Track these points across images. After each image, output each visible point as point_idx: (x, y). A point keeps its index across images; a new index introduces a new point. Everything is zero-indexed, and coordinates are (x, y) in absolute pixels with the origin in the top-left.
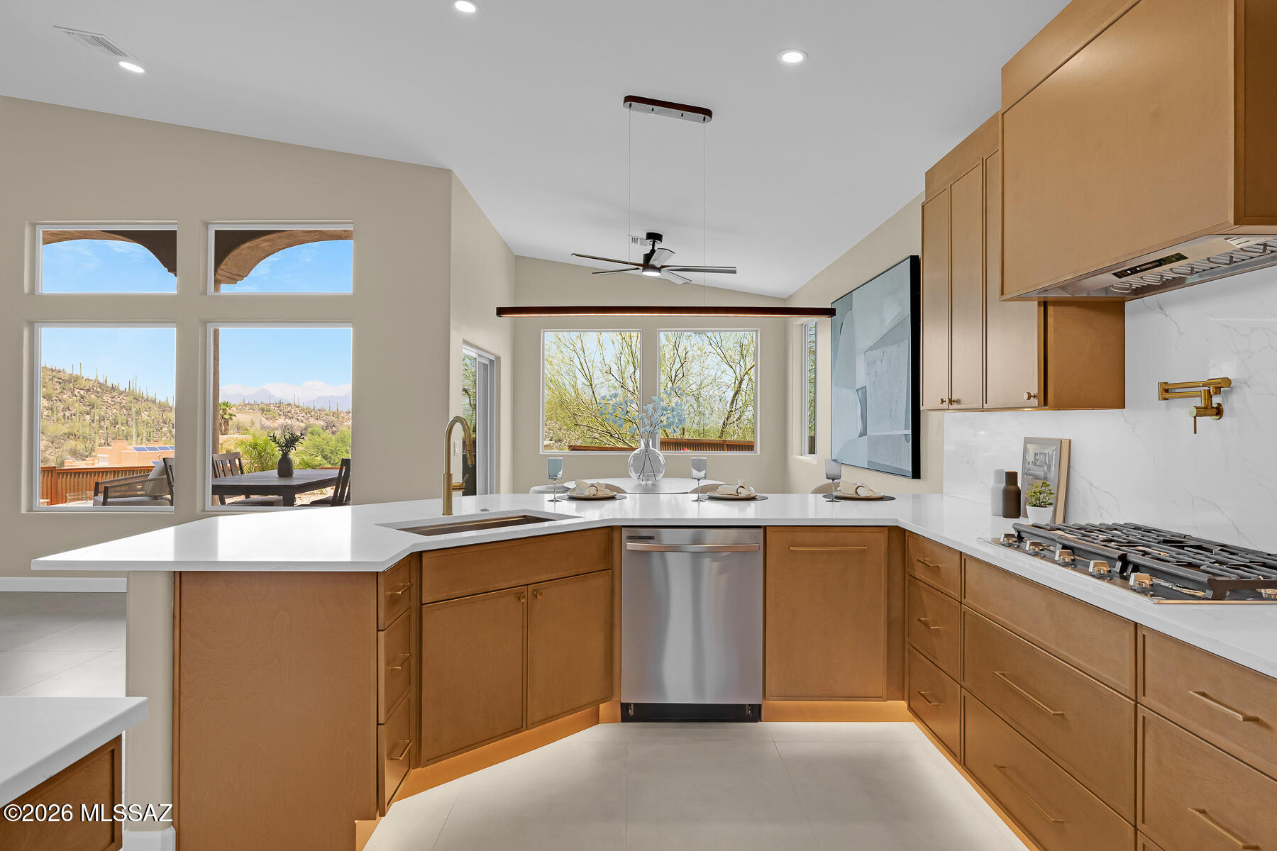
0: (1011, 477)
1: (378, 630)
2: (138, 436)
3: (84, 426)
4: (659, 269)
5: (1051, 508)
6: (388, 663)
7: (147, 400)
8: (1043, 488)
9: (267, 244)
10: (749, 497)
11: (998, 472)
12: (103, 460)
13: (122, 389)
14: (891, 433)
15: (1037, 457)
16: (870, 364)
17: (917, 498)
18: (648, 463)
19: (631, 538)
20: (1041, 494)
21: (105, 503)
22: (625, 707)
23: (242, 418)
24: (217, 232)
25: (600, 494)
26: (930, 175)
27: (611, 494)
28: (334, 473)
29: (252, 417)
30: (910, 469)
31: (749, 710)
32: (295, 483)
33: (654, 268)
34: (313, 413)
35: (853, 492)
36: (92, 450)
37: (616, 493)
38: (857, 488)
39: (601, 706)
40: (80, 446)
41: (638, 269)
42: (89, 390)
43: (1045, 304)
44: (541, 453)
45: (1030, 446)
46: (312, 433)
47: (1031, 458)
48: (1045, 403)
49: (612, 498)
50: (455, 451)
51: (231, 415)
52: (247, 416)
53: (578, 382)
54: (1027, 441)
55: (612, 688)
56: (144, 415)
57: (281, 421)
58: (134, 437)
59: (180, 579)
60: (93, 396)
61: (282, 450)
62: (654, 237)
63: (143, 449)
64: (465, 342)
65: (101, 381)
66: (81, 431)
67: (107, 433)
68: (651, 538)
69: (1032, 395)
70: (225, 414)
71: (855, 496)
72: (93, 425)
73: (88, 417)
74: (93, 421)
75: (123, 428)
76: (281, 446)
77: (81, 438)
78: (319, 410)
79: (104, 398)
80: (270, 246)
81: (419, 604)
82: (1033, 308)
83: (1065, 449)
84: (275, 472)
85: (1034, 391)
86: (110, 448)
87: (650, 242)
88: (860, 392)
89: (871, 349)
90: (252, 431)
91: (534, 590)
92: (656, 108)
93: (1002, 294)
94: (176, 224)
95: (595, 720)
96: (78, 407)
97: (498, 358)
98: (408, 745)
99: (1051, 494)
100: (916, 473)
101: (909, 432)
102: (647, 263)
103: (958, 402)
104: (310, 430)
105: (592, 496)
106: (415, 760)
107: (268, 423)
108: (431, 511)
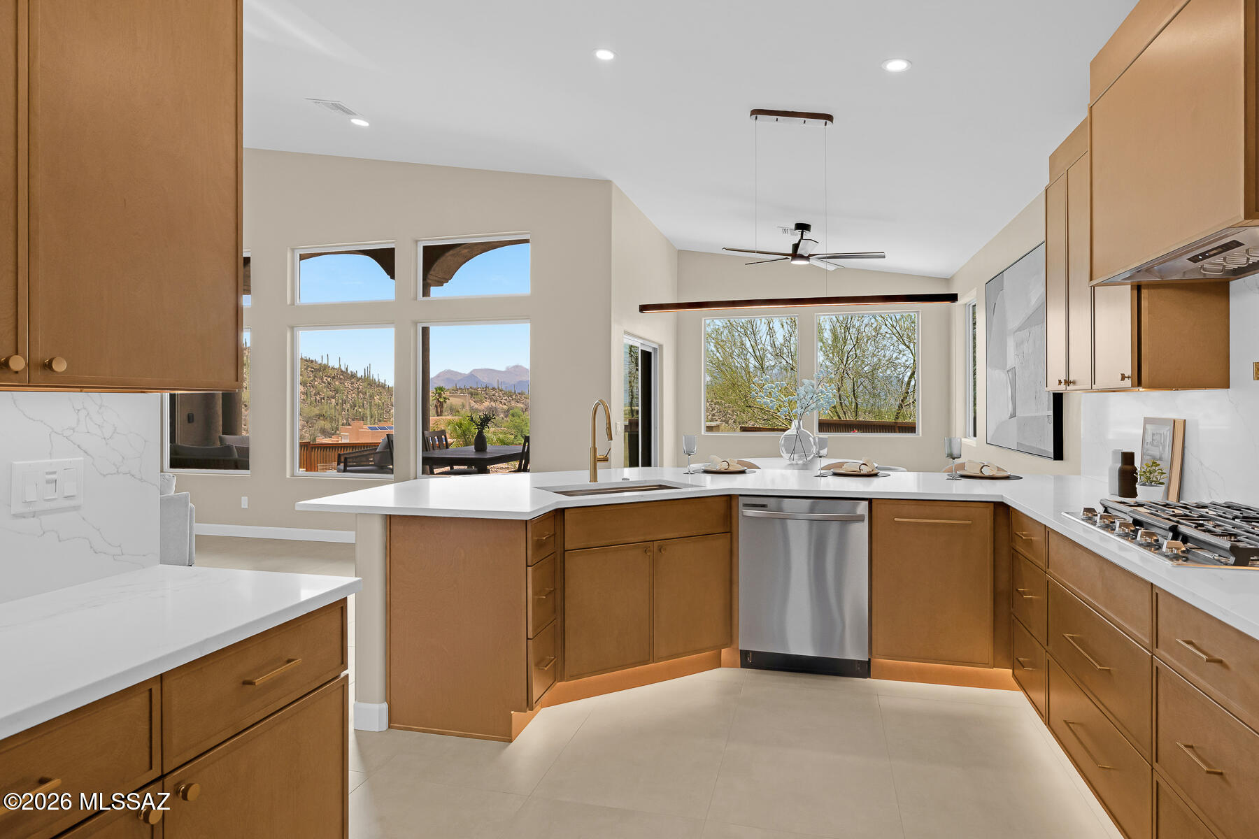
0: (1128, 458)
1: (527, 566)
2: (372, 417)
3: (330, 408)
4: (807, 258)
5: (1163, 488)
6: (535, 593)
7: (379, 386)
8: (1154, 468)
9: (466, 251)
10: (869, 473)
11: (1115, 452)
12: (345, 438)
13: (359, 375)
14: (1036, 414)
15: (1154, 438)
16: (1019, 345)
17: (1059, 479)
18: (798, 443)
19: (746, 505)
20: (1151, 473)
21: (345, 471)
22: (744, 654)
23: (454, 401)
24: (425, 248)
25: (732, 469)
26: (1053, 158)
27: (741, 468)
28: (519, 449)
29: (462, 401)
30: (1052, 450)
31: (858, 666)
32: (488, 456)
33: (802, 257)
34: (514, 397)
35: (978, 472)
36: (337, 429)
37: (746, 468)
38: (982, 468)
39: (723, 650)
40: (328, 426)
41: (787, 258)
42: (334, 378)
43: (1138, 288)
44: (703, 433)
45: (1147, 426)
46: (513, 416)
47: (1149, 439)
48: (1139, 384)
49: (743, 472)
50: (616, 431)
51: (445, 398)
52: (459, 400)
53: (751, 366)
54: (1147, 421)
55: (731, 636)
56: (376, 398)
57: (487, 404)
58: (369, 418)
59: (391, 521)
60: (337, 383)
61: (478, 429)
62: (802, 227)
63: (375, 428)
64: (626, 333)
65: (343, 369)
66: (329, 413)
67: (348, 415)
68: (764, 506)
69: (1126, 375)
70: (440, 397)
71: (980, 475)
72: (337, 408)
73: (333, 401)
74: (337, 404)
75: (360, 410)
76: (477, 425)
77: (329, 418)
78: (519, 394)
79: (346, 384)
80: (468, 252)
81: (562, 550)
82: (1126, 291)
83: (1180, 430)
84: (472, 448)
85: (1128, 373)
86: (350, 427)
87: (798, 232)
88: (1010, 373)
89: (1019, 329)
90: (462, 412)
91: (659, 546)
92: (779, 117)
93: (1091, 279)
94: (393, 243)
95: (717, 663)
96: (327, 392)
97: (661, 346)
98: (552, 661)
99: (1162, 473)
100: (1059, 454)
101: (1051, 413)
102: (795, 254)
103: (1074, 383)
104: (511, 412)
105: (723, 470)
106: (559, 673)
107: (476, 406)
108: (581, 478)
